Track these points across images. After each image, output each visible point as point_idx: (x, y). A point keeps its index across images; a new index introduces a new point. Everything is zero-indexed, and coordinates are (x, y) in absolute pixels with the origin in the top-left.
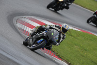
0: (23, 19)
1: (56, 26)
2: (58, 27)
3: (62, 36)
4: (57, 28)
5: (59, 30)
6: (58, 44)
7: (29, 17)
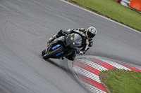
0: (82, 61)
1: (80, 30)
2: (82, 31)
3: (87, 42)
4: (81, 33)
5: (84, 35)
6: (81, 52)
7: (92, 57)
